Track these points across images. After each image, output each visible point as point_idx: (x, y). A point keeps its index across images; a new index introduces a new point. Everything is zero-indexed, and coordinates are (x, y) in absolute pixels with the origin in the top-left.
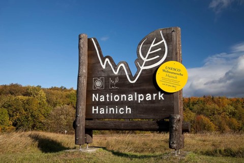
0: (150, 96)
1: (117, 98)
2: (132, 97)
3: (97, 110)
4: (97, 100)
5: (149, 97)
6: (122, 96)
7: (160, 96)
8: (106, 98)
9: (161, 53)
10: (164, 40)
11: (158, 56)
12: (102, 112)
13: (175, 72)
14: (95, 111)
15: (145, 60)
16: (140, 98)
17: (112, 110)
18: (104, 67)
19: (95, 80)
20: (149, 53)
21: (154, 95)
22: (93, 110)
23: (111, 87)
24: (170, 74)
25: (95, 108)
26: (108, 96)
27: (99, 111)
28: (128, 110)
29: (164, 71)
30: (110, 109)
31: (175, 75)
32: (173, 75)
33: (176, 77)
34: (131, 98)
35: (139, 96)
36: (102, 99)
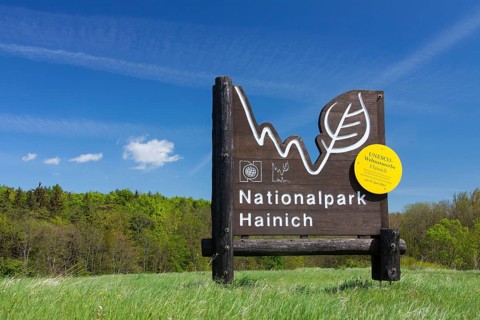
0: (344, 199)
1: (286, 199)
2: (313, 198)
3: (249, 219)
4: (249, 201)
5: (342, 200)
6: (296, 196)
7: (359, 199)
8: (265, 199)
9: (361, 130)
10: (364, 110)
11: (355, 135)
12: (260, 222)
13: (383, 161)
14: (246, 222)
15: (335, 137)
16: (328, 201)
17: (278, 221)
18: (261, 142)
19: (243, 165)
20: (340, 126)
21: (351, 197)
22: (242, 219)
23: (275, 179)
24: (376, 165)
25: (245, 216)
26: (269, 195)
27: (253, 221)
28: (308, 221)
29: (366, 159)
30: (275, 219)
31: (384, 167)
32: (380, 166)
33: (385, 171)
34: (311, 200)
35: (326, 197)
36: (259, 200)
